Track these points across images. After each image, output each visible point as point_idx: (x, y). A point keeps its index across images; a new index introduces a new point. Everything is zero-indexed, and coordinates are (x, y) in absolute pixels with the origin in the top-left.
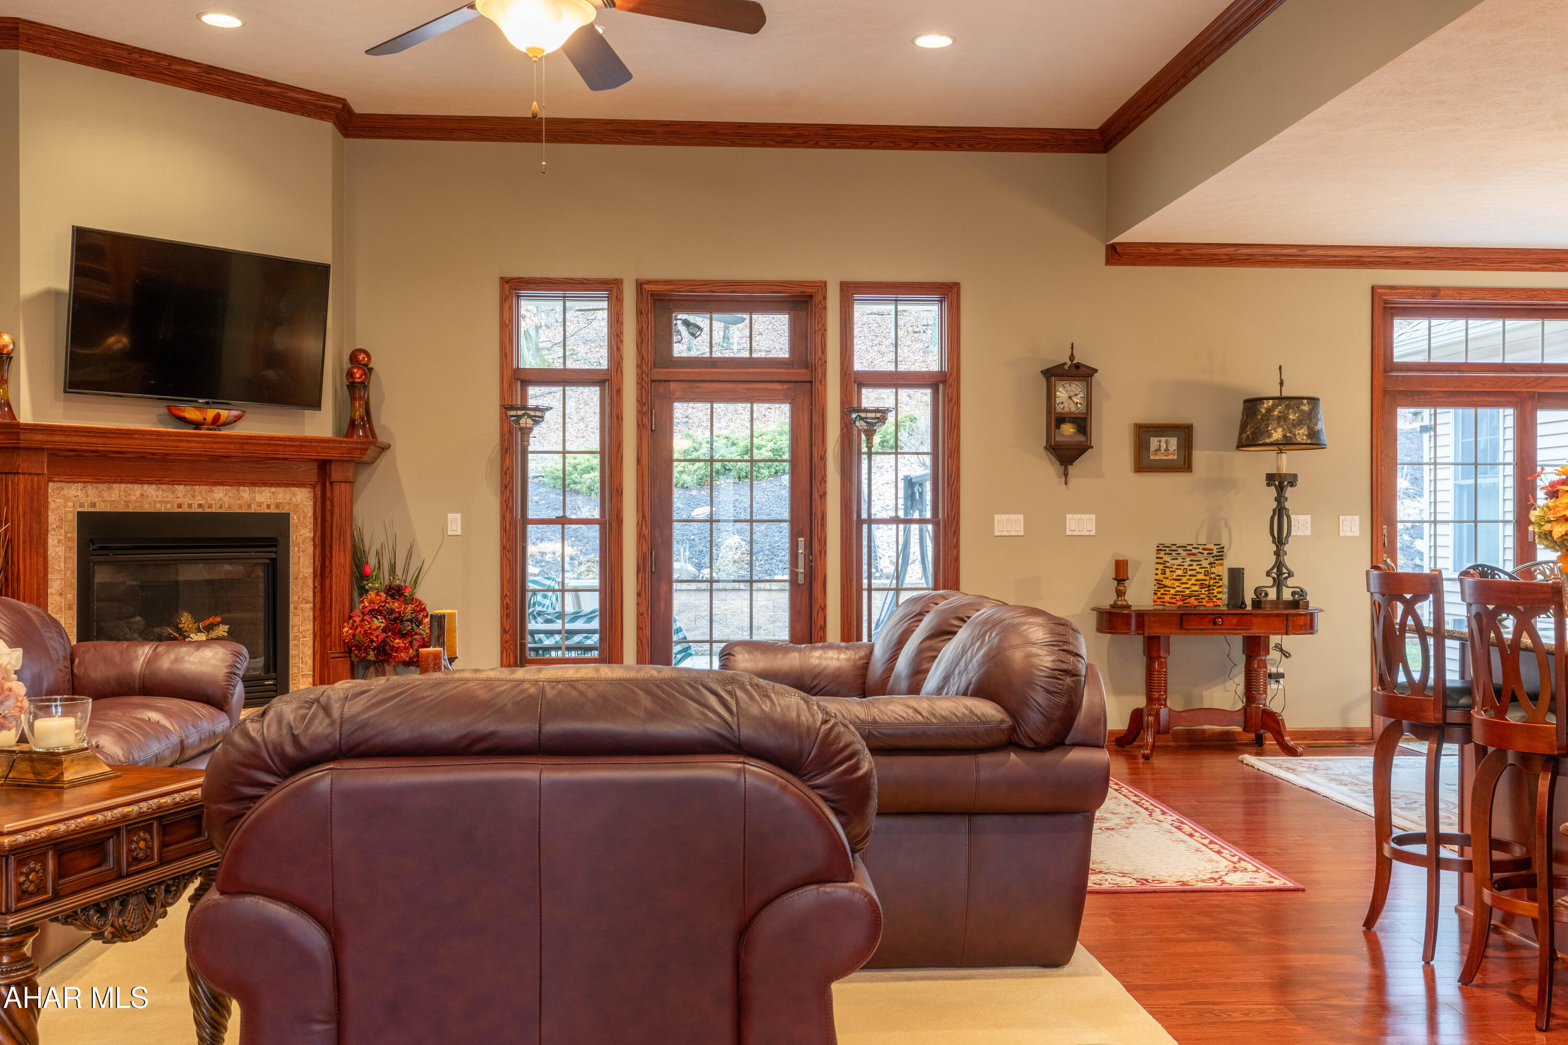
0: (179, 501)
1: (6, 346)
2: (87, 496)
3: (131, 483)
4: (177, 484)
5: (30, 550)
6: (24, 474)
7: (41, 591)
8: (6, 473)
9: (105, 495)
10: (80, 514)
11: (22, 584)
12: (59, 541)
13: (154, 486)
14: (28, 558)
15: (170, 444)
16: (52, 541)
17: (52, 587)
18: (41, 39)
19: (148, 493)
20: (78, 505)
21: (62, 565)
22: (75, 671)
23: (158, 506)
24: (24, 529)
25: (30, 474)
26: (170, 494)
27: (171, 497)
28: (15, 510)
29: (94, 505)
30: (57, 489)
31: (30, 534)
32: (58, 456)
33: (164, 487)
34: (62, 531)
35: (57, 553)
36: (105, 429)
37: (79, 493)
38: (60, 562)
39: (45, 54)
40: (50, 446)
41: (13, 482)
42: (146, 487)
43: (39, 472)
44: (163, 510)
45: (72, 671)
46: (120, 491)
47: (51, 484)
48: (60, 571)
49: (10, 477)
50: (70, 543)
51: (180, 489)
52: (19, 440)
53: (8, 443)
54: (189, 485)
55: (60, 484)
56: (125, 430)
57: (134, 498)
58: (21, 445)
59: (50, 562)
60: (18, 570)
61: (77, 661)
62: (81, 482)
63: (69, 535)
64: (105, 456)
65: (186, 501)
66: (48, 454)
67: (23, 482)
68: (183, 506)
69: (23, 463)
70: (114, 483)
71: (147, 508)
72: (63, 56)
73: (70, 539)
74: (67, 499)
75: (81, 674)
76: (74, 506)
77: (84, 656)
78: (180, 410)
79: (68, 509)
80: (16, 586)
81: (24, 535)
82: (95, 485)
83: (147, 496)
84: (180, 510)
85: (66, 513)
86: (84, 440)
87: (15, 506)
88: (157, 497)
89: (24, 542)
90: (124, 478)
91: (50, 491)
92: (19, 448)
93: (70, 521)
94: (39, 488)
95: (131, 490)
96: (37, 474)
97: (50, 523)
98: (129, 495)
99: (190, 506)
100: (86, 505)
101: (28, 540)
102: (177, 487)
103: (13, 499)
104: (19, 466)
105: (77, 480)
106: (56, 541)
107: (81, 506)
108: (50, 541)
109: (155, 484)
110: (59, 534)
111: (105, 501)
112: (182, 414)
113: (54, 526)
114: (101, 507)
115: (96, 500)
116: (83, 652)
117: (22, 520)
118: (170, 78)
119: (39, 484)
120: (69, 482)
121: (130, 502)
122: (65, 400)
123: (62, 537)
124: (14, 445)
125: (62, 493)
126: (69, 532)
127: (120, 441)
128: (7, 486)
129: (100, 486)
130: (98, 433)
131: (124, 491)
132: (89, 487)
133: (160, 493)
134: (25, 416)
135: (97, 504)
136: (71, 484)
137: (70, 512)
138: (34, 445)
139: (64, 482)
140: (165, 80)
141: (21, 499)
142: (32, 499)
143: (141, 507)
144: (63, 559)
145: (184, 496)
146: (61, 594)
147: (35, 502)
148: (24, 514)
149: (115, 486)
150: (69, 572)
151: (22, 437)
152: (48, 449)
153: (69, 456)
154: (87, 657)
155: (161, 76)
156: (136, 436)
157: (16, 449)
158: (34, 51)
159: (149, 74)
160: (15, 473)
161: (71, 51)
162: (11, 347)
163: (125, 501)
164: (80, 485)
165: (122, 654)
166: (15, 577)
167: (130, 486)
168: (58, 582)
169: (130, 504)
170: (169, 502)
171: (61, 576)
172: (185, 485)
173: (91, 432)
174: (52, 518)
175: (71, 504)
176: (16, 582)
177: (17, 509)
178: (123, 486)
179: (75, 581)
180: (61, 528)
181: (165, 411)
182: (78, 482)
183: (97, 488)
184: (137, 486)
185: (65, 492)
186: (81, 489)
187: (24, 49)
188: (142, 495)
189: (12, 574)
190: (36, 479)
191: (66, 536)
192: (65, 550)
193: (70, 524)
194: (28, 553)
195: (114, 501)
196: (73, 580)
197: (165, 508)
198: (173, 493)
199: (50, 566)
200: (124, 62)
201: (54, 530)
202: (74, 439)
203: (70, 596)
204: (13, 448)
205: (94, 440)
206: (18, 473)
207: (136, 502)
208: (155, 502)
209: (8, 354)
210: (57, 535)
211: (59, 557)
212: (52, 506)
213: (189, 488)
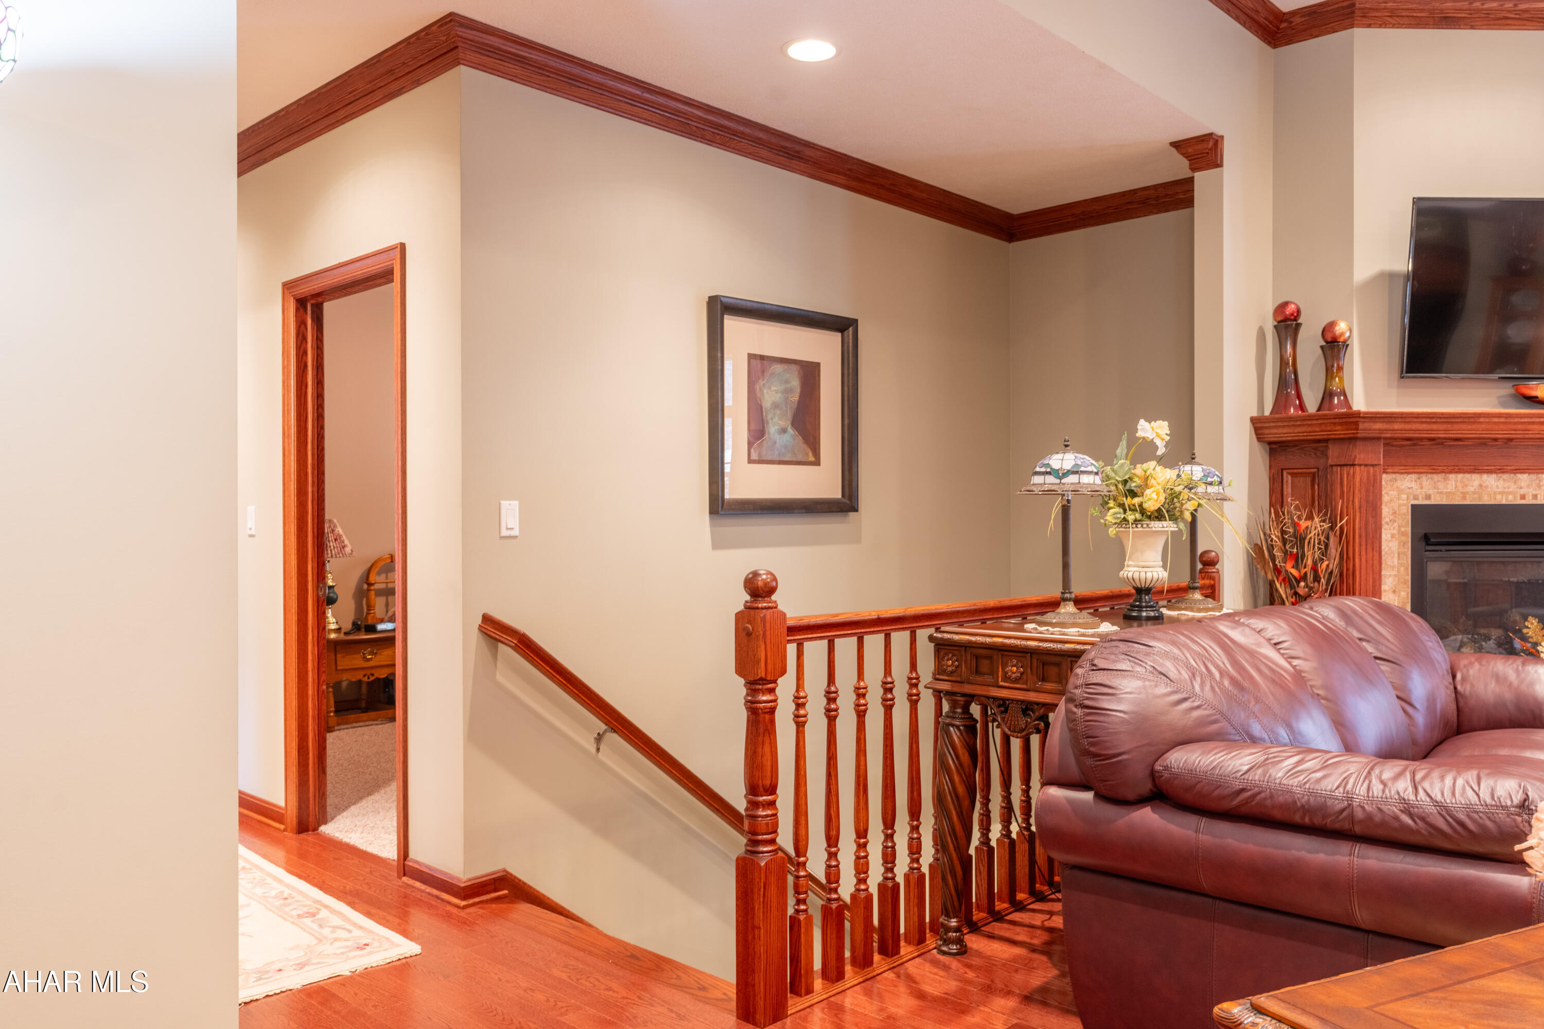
0: (1522, 492)
1: (1342, 334)
2: (1422, 488)
3: (1469, 472)
4: (1521, 473)
5: (1366, 545)
6: (1360, 465)
7: (1377, 587)
8: (1341, 465)
9: (1441, 486)
10: (1414, 507)
11: (1358, 580)
12: (1393, 536)
13: (1494, 476)
14: (1363, 553)
15: (1520, 427)
16: (1386, 535)
17: (1385, 584)
18: (1377, 10)
19: (1487, 483)
20: (1412, 497)
21: (1396, 560)
22: (1459, 687)
23: (1499, 497)
24: (1360, 521)
25: (1366, 465)
26: (1511, 484)
27: (1513, 487)
28: (1351, 503)
29: (1428, 497)
30: (1391, 480)
31: (1366, 528)
32: (1392, 446)
33: (1505, 476)
34: (1396, 524)
35: (1390, 549)
36: (1449, 414)
37: (1413, 485)
38: (1393, 557)
39: (1380, 26)
40: (1388, 435)
41: (1348, 475)
42: (1485, 476)
43: (1375, 463)
44: (1504, 502)
45: (1455, 688)
46: (1456, 481)
47: (1384, 476)
48: (1393, 567)
49: (1345, 469)
50: (1403, 538)
51: (1524, 478)
52: (1357, 429)
53: (1345, 434)
54: (1534, 473)
55: (1394, 476)
56: (1471, 414)
57: (1472, 489)
58: (1359, 435)
59: (1383, 558)
60: (1354, 565)
61: (1459, 676)
62: (1415, 473)
63: (1403, 529)
64: (1442, 444)
65: (1530, 492)
66: (1384, 444)
67: (1359, 474)
68: (1527, 497)
69: (1361, 454)
70: (1451, 472)
71: (1486, 500)
72: (1399, 24)
73: (1403, 534)
74: (1400, 491)
75: (1467, 693)
76: (1408, 498)
77: (1468, 671)
78: (1530, 388)
79: (1401, 502)
80: (1351, 582)
81: (1360, 529)
82: (1429, 476)
83: (1486, 487)
84: (1523, 502)
85: (1400, 506)
86: (1425, 426)
87: (1351, 498)
88: (1497, 487)
89: (1360, 536)
90: (1461, 467)
91: (1383, 483)
92: (1356, 439)
93: (1404, 514)
94: (1375, 480)
95: (1468, 480)
96: (1373, 465)
97: (1383, 516)
98: (1466, 486)
99: (1535, 497)
100: (1420, 497)
101: (1363, 535)
102: (1519, 476)
103: (1349, 492)
104: (1356, 457)
105: (1411, 471)
106: (1389, 536)
107: (1416, 498)
108: (1384, 536)
109: (1495, 472)
110: (1392, 528)
111: (1441, 493)
112: (1533, 393)
113: (1387, 520)
114: (1436, 500)
115: (1431, 492)
116: (1465, 666)
117: (1358, 513)
118: (1515, 22)
119: (1375, 475)
120: (1402, 473)
121: (1467, 493)
122: (1398, 388)
123: (1395, 532)
124: (1352, 436)
125: (1395, 485)
126: (1402, 526)
127: (1463, 426)
128: (1342, 479)
129: (1435, 476)
130: (1440, 418)
131: (1462, 482)
132: (1424, 478)
133: (1501, 483)
134: (1359, 403)
135: (1432, 496)
136: (1405, 476)
137: (1404, 505)
138: (1372, 435)
139: (1398, 473)
140: (1507, 25)
141: (1357, 491)
142: (1367, 491)
143: (1480, 498)
144: (1396, 555)
145: (1528, 486)
146: (1394, 592)
147: (1371, 494)
148: (1360, 508)
149: (1452, 476)
150: (1402, 569)
151: (1361, 426)
152: (1385, 438)
153: (1404, 446)
154: (1471, 672)
155: (1503, 22)
156: (1482, 420)
157: (1353, 439)
158: (1369, 26)
159: (1491, 23)
160: (1350, 465)
161: (1407, 16)
162: (1348, 334)
163: (1461, 493)
164: (1414, 476)
165: (1517, 671)
166: (1351, 573)
167: (1468, 476)
168: (1391, 579)
169: (1468, 496)
170: (1511, 493)
171: (1394, 573)
172: (1529, 473)
173: (1433, 418)
174: (1386, 511)
175: (1404, 496)
176: (1351, 577)
177: (1353, 501)
178: (1460, 476)
179: (1409, 578)
180: (1395, 521)
181: (1512, 391)
182: (1412, 473)
183: (1432, 479)
184: (1475, 477)
185: (1399, 483)
186: (1416, 481)
187: (1359, 26)
188: (1481, 485)
189: (1347, 570)
190: (1371, 469)
191: (1399, 530)
192: (1399, 545)
193: (1403, 517)
194: (1363, 548)
195: (1450, 493)
196: (1407, 577)
197: (1506, 499)
198: (1515, 482)
199: (1383, 562)
200: (1463, 15)
201: (1387, 523)
202: (1414, 426)
203: (1403, 594)
204: (1350, 439)
205: (1435, 427)
206: (1354, 465)
207: (1474, 493)
208: (1495, 493)
209: (1345, 342)
210: (1390, 529)
211: (1392, 552)
212: (1385, 498)
213: (1533, 476)
